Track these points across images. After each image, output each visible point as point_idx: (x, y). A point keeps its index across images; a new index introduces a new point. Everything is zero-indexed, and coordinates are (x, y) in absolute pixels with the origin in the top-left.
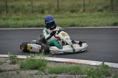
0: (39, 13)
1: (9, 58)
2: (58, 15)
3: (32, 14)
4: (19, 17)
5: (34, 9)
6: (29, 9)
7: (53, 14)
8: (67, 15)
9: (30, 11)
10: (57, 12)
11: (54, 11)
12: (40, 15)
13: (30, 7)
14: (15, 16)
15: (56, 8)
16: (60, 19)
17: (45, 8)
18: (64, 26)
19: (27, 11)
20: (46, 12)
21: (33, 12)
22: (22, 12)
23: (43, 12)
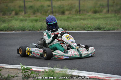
0: (59, 14)
2: (80, 16)
4: (38, 18)
5: (54, 10)
6: (48, 10)
7: (75, 15)
8: (89, 16)
9: (49, 11)
10: (79, 13)
11: (76, 11)
12: (60, 15)
13: (50, 8)
14: (33, 17)
15: (78, 8)
16: (82, 21)
17: (66, 8)
18: (88, 29)
19: (46, 12)
20: (67, 13)
21: (52, 12)
22: (41, 13)
23: (63, 13)
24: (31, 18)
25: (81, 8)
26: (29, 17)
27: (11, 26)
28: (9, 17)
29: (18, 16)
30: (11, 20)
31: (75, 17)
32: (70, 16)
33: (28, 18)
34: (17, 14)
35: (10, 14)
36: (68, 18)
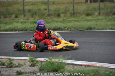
0: (55, 17)
1: (28, 61)
2: (74, 18)
3: (49, 17)
4: (36, 20)
5: (50, 13)
7: (69, 18)
8: (82, 18)
9: (46, 14)
10: (73, 15)
11: (70, 14)
12: (56, 18)
13: (47, 11)
15: (72, 12)
16: (76, 23)
17: (61, 11)
18: (81, 29)
19: (43, 15)
20: (62, 15)
21: (49, 15)
22: (39, 16)
23: (59, 16)
24: (30, 21)
25: (75, 11)
26: (28, 20)
27: (15, 27)
28: (10, 20)
29: (18, 19)
31: (70, 19)
32: (65, 18)
33: (27, 21)
34: (16, 17)
36: (63, 20)
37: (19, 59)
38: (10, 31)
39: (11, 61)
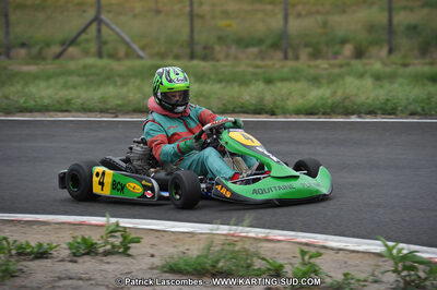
14: (420, 67)
24: (410, 69)
26: (405, 65)
27: (345, 99)
28: (332, 66)
29: (365, 61)
30: (341, 76)
33: (401, 70)
34: (359, 54)
35: (336, 55)
37: (351, 247)
38: (325, 114)
39: (312, 261)
